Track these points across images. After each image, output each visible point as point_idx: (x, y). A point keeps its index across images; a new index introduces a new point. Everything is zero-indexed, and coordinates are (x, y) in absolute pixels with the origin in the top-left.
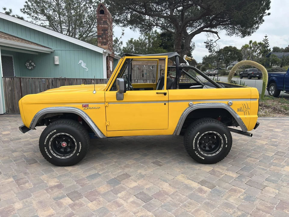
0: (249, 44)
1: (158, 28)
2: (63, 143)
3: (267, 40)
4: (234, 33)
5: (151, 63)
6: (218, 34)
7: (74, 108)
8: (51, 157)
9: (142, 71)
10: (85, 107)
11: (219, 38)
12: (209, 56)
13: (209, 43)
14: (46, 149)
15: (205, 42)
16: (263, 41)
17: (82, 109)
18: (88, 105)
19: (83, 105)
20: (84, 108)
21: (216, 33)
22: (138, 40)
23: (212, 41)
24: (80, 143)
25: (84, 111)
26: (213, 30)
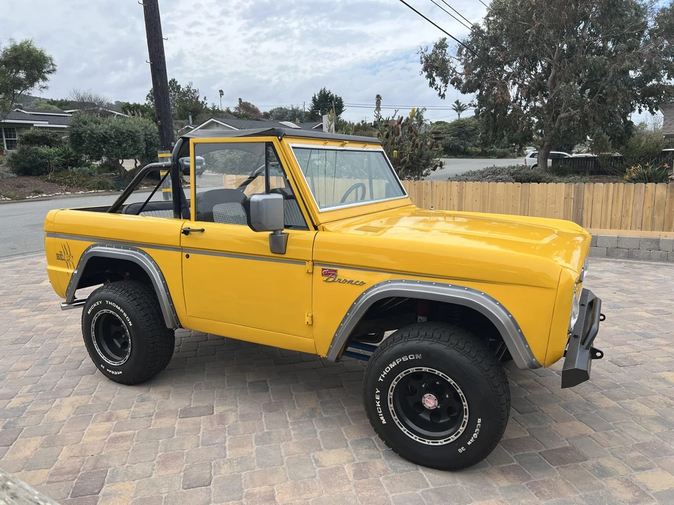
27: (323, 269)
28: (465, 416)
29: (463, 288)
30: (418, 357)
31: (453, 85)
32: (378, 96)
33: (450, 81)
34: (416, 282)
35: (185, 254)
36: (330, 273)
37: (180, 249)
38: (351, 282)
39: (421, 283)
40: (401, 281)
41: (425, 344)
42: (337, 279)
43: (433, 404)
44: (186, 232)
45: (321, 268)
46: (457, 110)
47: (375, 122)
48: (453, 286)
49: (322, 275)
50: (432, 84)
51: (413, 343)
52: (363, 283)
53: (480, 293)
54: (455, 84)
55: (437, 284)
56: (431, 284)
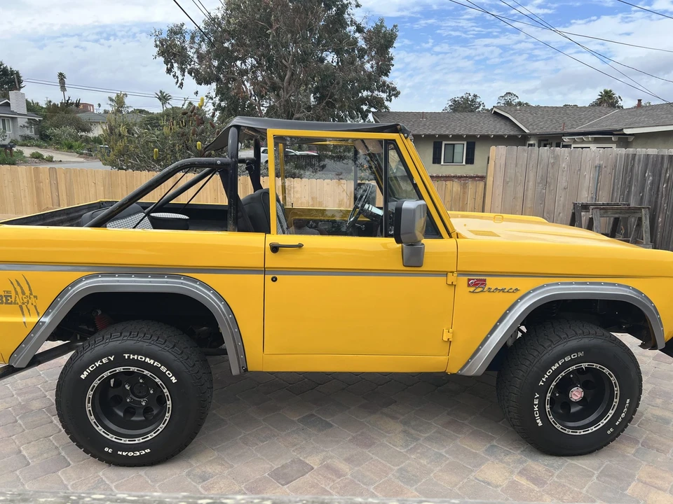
27: (469, 280)
28: (615, 400)
29: (614, 284)
30: (580, 354)
31: (191, 75)
32: (61, 75)
33: (186, 70)
34: (571, 284)
35: (269, 277)
36: (478, 282)
37: (264, 271)
38: (503, 290)
39: (576, 283)
40: (557, 284)
41: (585, 341)
42: (486, 289)
43: (579, 396)
44: (275, 248)
45: (466, 278)
46: (160, 99)
47: (61, 103)
48: (606, 284)
49: (469, 285)
50: (169, 71)
51: (573, 343)
52: (517, 290)
53: (628, 287)
54: (193, 74)
55: (591, 284)
56: (585, 283)
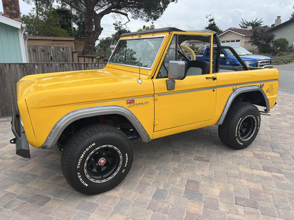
0: (142, 29)
1: (59, 3)
2: (101, 160)
3: (154, 26)
4: (139, 17)
5: (58, 44)
6: (128, 16)
7: (116, 106)
8: (87, 185)
9: (47, 53)
10: (130, 103)
11: (129, 21)
12: (106, 39)
13: (118, 25)
14: (79, 175)
15: (114, 23)
16: (151, 27)
17: (126, 106)
18: (134, 100)
19: (127, 101)
20: (129, 105)
21: (126, 15)
22: (27, 16)
23: (121, 23)
24: (126, 154)
25: (129, 109)
26: (122, 11)
